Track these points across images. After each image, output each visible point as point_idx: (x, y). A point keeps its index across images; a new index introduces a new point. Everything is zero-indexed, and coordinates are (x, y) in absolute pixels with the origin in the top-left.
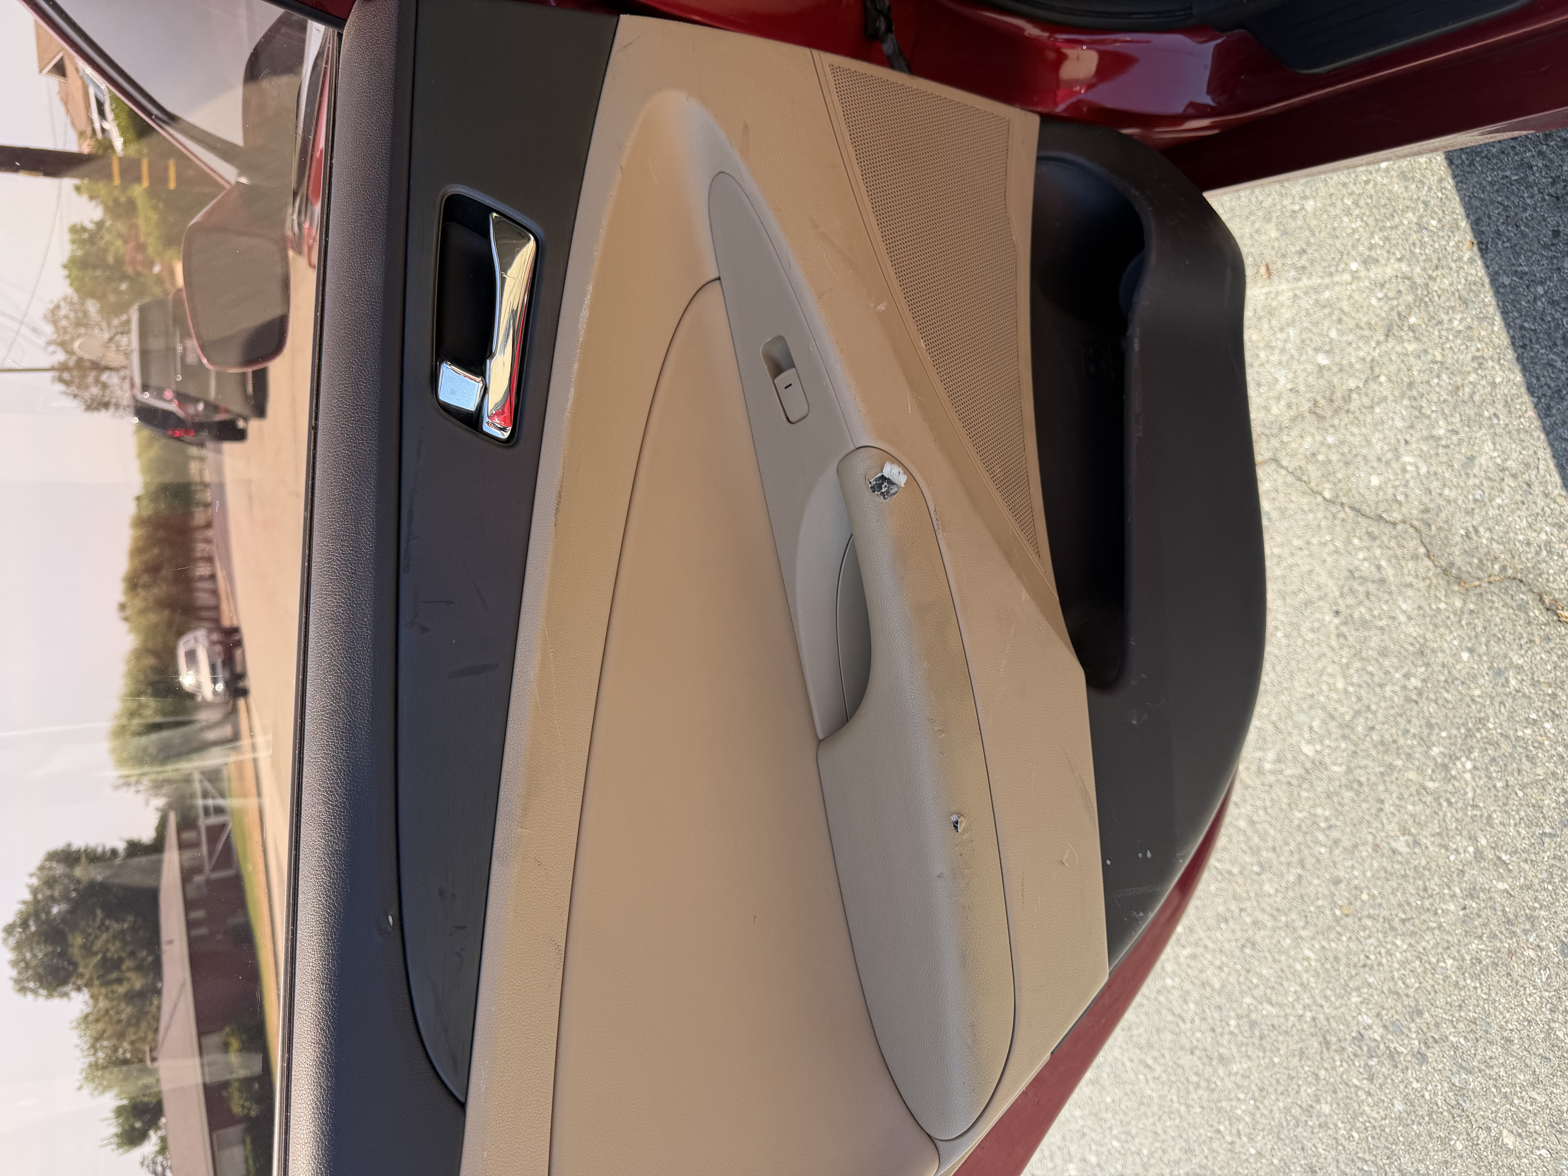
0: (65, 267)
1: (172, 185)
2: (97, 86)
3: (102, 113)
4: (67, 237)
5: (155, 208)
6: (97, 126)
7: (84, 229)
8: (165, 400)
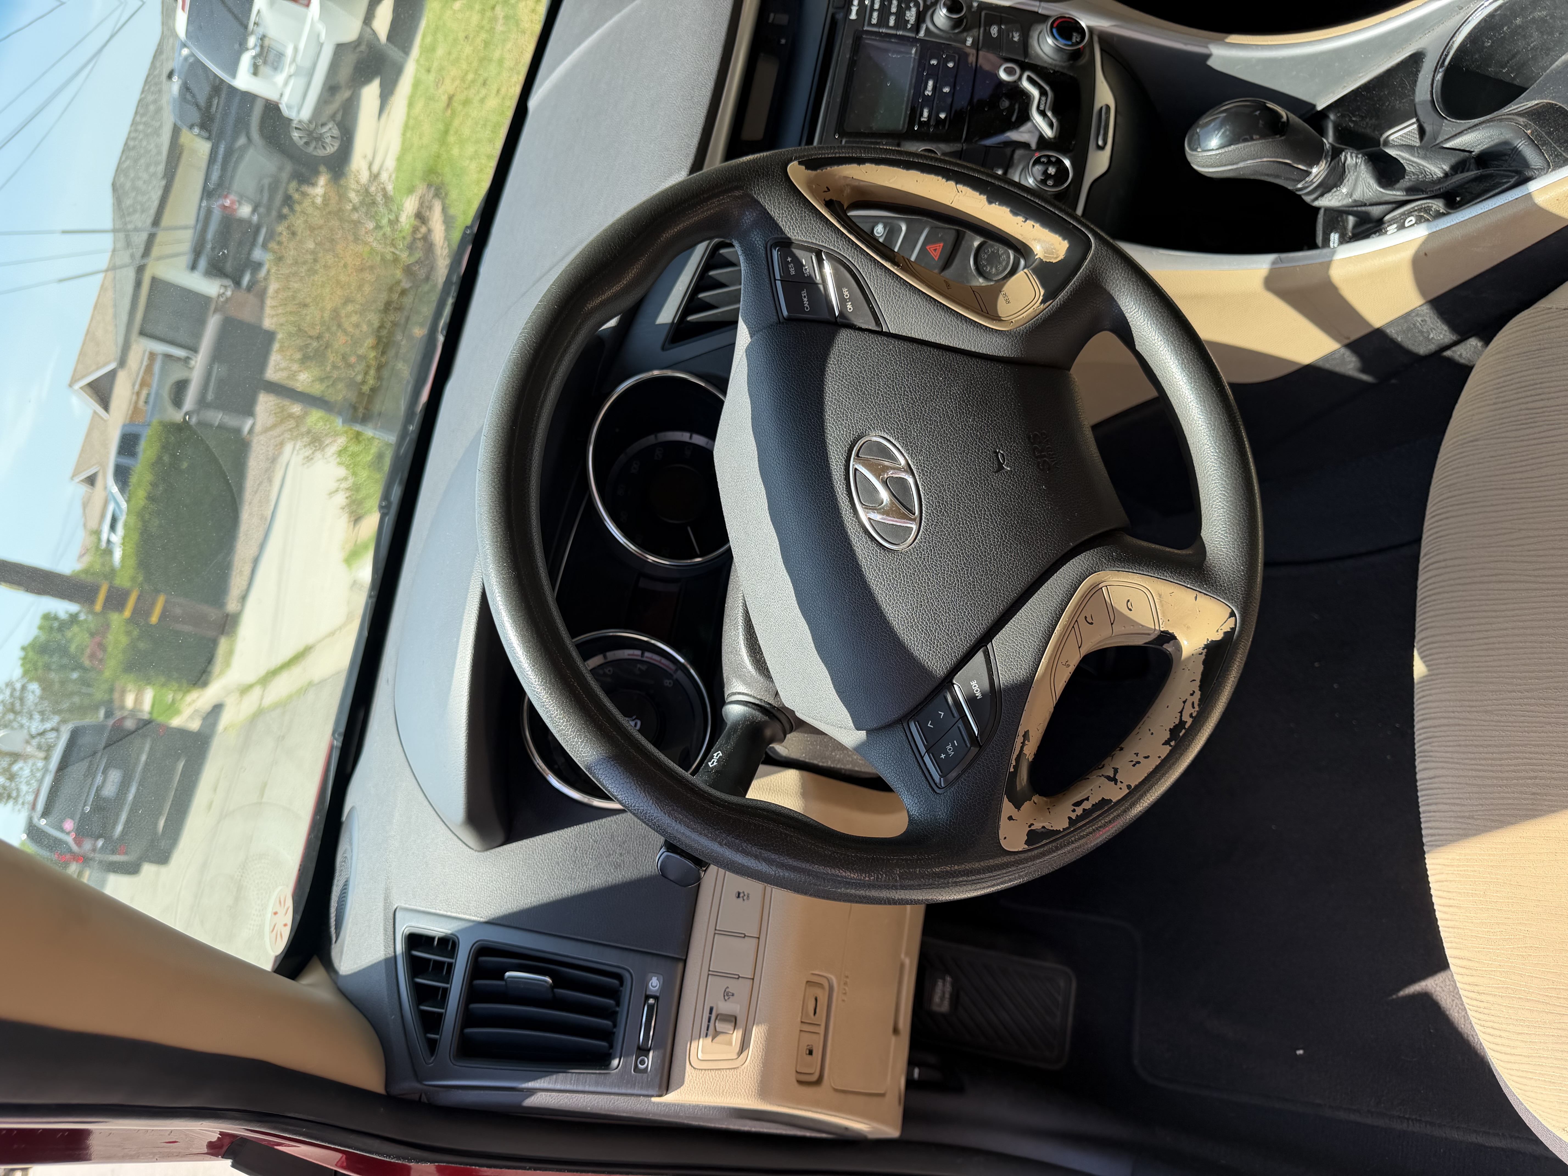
0: (24, 649)
1: (154, 619)
2: (117, 503)
3: (113, 527)
4: (37, 621)
5: (128, 633)
6: (104, 537)
7: (56, 618)
8: (62, 830)
